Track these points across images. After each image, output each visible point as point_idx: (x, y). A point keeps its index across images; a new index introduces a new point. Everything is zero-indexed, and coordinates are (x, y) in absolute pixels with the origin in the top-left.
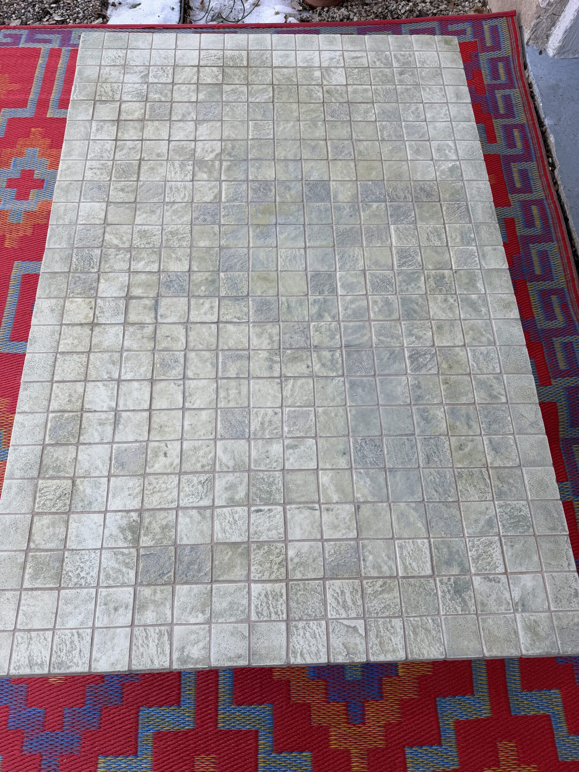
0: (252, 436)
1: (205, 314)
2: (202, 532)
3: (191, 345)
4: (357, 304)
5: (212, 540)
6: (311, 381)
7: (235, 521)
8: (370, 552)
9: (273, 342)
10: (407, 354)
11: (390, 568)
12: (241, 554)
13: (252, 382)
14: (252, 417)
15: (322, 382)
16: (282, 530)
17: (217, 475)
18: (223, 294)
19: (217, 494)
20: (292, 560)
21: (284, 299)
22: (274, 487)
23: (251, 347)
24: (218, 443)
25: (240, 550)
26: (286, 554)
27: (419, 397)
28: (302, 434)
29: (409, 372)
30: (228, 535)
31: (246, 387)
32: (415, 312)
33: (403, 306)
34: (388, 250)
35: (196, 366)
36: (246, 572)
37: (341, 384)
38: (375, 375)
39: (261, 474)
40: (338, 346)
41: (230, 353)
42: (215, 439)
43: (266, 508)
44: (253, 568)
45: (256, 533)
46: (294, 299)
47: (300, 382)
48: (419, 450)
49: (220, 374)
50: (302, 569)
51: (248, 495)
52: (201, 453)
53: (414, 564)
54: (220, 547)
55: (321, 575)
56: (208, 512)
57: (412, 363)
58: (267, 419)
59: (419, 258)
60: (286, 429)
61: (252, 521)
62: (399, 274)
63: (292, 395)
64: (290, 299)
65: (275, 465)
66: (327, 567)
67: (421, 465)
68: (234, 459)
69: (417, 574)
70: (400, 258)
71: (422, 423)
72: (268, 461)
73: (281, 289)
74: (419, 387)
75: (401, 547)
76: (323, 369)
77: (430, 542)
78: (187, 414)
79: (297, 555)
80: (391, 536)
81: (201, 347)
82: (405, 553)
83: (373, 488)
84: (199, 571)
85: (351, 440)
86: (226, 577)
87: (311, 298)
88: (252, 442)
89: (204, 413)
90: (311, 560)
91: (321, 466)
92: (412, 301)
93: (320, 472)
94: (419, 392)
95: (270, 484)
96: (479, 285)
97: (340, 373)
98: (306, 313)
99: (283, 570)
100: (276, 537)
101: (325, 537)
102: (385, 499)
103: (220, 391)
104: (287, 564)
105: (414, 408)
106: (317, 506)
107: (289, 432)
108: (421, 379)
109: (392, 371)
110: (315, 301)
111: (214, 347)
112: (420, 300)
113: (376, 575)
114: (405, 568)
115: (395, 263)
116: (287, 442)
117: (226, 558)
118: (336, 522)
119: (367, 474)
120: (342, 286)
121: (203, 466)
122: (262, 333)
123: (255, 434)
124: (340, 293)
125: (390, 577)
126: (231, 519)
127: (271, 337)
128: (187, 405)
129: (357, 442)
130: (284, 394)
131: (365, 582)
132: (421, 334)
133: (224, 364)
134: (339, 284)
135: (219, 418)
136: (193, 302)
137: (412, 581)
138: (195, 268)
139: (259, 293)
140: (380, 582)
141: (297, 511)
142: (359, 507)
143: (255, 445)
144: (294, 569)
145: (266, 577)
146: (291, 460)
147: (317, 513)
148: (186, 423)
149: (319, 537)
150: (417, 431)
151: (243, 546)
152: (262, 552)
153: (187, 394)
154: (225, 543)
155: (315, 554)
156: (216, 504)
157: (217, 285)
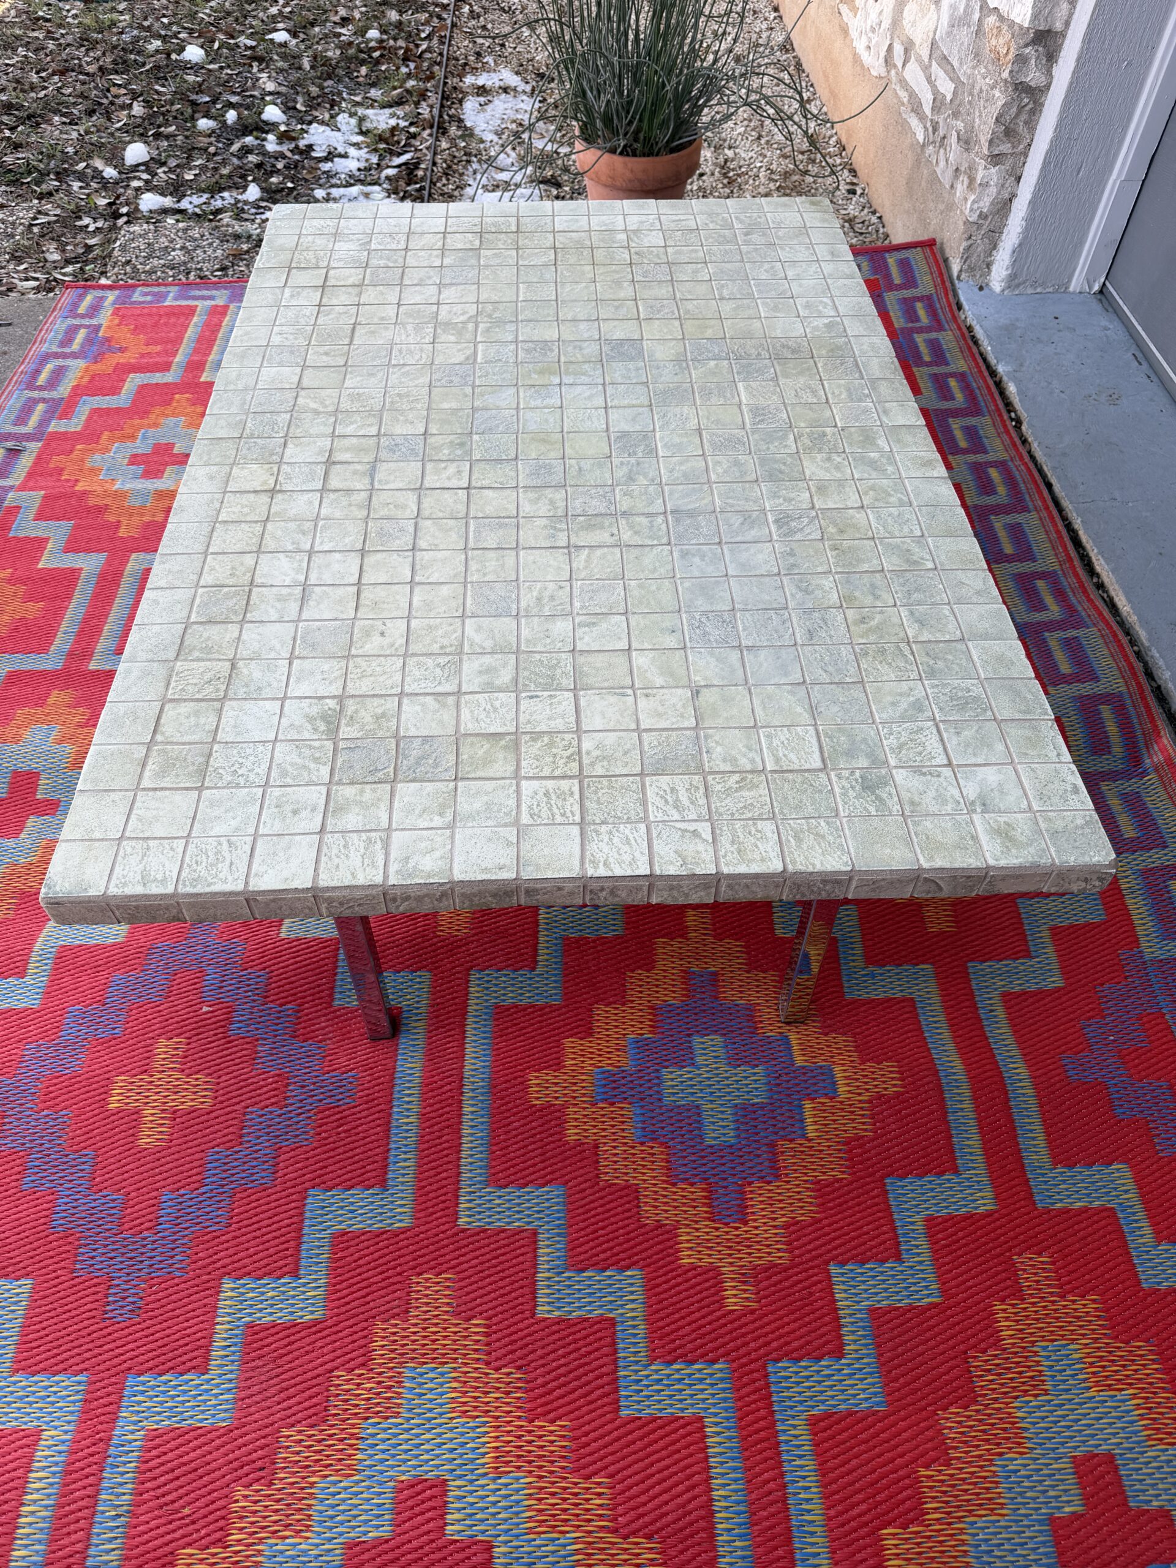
0: (522, 613)
1: (449, 478)
2: (441, 722)
3: (426, 513)
4: (689, 465)
5: (457, 730)
6: (617, 551)
7: (495, 710)
8: (717, 743)
9: (556, 508)
10: (770, 518)
11: (753, 761)
12: (506, 748)
13: (522, 553)
14: (522, 592)
15: (635, 552)
16: (573, 719)
17: (465, 657)
18: (476, 456)
19: (464, 678)
20: (588, 753)
21: (573, 462)
22: (559, 671)
23: (521, 514)
24: (467, 621)
25: (503, 743)
26: (579, 747)
27: (793, 565)
28: (603, 610)
29: (775, 538)
30: (483, 725)
31: (514, 559)
32: (781, 472)
33: (762, 465)
34: (736, 408)
35: (433, 536)
36: (514, 768)
37: (665, 553)
38: (720, 543)
39: (538, 656)
40: (662, 510)
41: (487, 521)
42: (463, 616)
43: (546, 694)
44: (523, 763)
45: (529, 722)
46: (590, 462)
47: (599, 552)
48: (795, 625)
49: (471, 544)
50: (605, 763)
51: (516, 680)
52: (440, 632)
53: (792, 756)
54: (470, 739)
55: (638, 770)
56: (451, 700)
57: (780, 528)
58: (547, 594)
59: (785, 416)
60: (577, 605)
61: (522, 708)
62: (753, 433)
63: (586, 568)
64: (582, 463)
65: (559, 645)
66: (646, 761)
67: (799, 642)
68: (493, 638)
69: (796, 767)
70: (755, 415)
71: (799, 595)
72: (548, 641)
73: (568, 451)
74: (792, 554)
75: (769, 736)
76: (636, 537)
77: (817, 731)
78: (417, 589)
79: (597, 747)
80: (752, 724)
81: (441, 515)
82: (775, 742)
83: (722, 669)
84: (436, 765)
85: (684, 616)
86: (479, 774)
87: (616, 461)
88: (523, 621)
89: (445, 588)
90: (619, 754)
91: (634, 645)
92: (776, 461)
93: (634, 653)
94: (792, 560)
95: (553, 668)
96: (879, 442)
97: (665, 540)
98: (608, 475)
99: (575, 765)
100: (562, 728)
101: (642, 727)
102: (741, 681)
103: (470, 563)
104: (580, 758)
105: (785, 580)
106: (630, 692)
107: (582, 608)
108: (794, 545)
109: (748, 538)
110: (622, 463)
111: (462, 514)
112: (789, 460)
113: (729, 768)
114: (777, 761)
115: (747, 421)
116: (578, 620)
117: (481, 752)
118: (660, 709)
119: (712, 654)
120: (665, 446)
121: (442, 647)
122: (539, 499)
123: (526, 610)
124: (661, 453)
125: (752, 772)
126: (489, 707)
127: (552, 502)
128: (417, 579)
129: (694, 618)
130: (574, 565)
131: (710, 778)
132: (792, 495)
133: (477, 532)
134: (659, 445)
135: (469, 593)
136: (429, 466)
137: (790, 776)
138: (433, 429)
139: (533, 456)
140: (736, 777)
141: (597, 698)
142: (698, 692)
143: (527, 624)
144: (592, 764)
145: (546, 772)
146: (587, 639)
147: (631, 699)
148: (415, 600)
149: (633, 726)
150: (791, 605)
151: (508, 738)
152: (539, 744)
153: (418, 567)
154: (478, 735)
155: (628, 746)
156: (464, 690)
157: (468, 447)
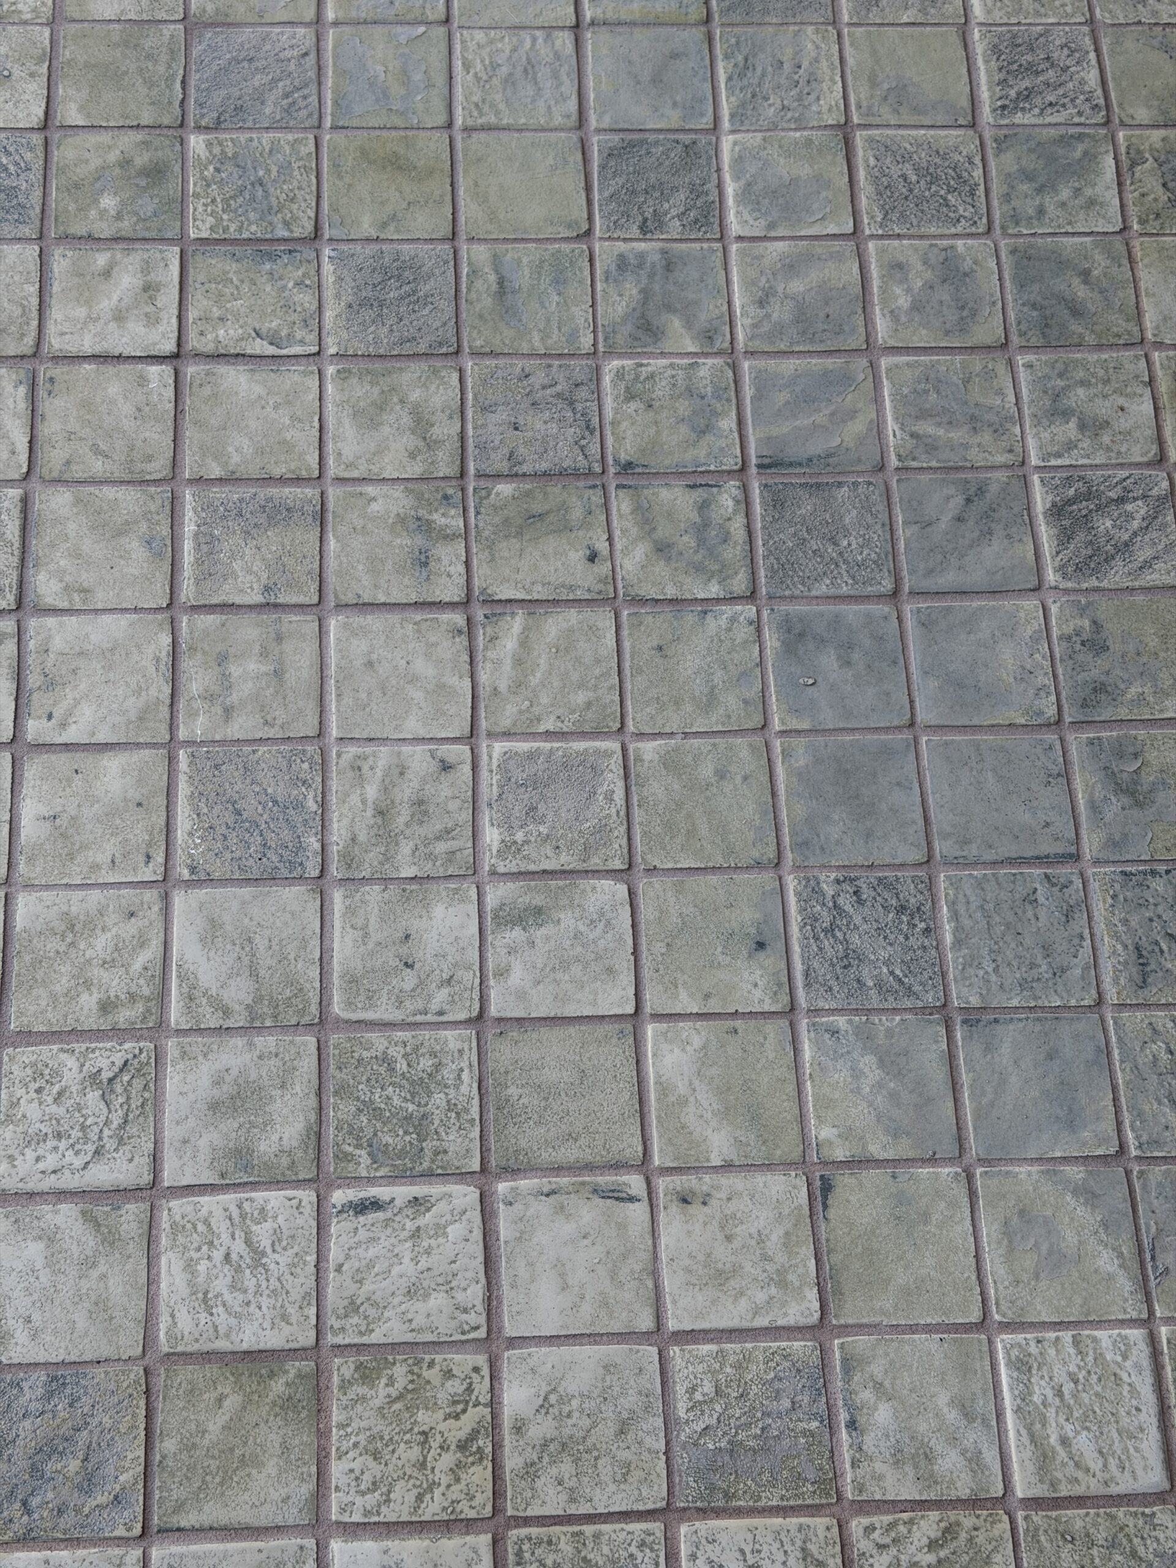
0: (335, 870)
1: (119, 317)
2: (101, 1306)
3: (53, 458)
4: (814, 276)
5: (148, 1340)
6: (604, 620)
7: (258, 1255)
8: (878, 1386)
9: (431, 445)
10: (1041, 500)
11: (975, 1461)
12: (287, 1405)
13: (333, 624)
14: (334, 785)
15: (657, 624)
16: (475, 1294)
17: (171, 1046)
18: (199, 227)
19: (170, 1133)
20: (518, 1429)
21: (481, 253)
22: (439, 1099)
23: (333, 469)
24: (180, 900)
25: (278, 1387)
26: (494, 1403)
27: (1100, 688)
28: (566, 860)
29: (1051, 577)
30: (222, 1319)
31: (310, 648)
32: (1076, 311)
33: (1021, 286)
34: (955, 39)
35: (76, 554)
36: (306, 1489)
37: (744, 632)
38: (895, 593)
39: (378, 1041)
40: (731, 463)
41: (235, 494)
42: (165, 883)
43: (402, 1192)
44: (337, 1470)
45: (353, 1307)
46: (529, 254)
47: (555, 625)
48: (1100, 927)
49: (187, 591)
50: (566, 1468)
51: (316, 1135)
52: (101, 944)
53: (1084, 1443)
54: (186, 1373)
55: (654, 1495)
56: (131, 1214)
57: (1065, 537)
58: (406, 792)
59: (1092, 77)
60: (492, 836)
61: (334, 1253)
62: (1001, 144)
63: (518, 685)
64: (511, 253)
65: (441, 996)
66: (682, 1459)
67: (1111, 995)
68: (254, 974)
69: (1094, 1487)
70: (1008, 72)
71: (1114, 807)
72: (409, 979)
73: (468, 209)
74: (1096, 644)
75: (1022, 1365)
76: (660, 569)
77: (1153, 1340)
78: (32, 771)
79: (544, 1407)
80: (975, 1316)
81: (98, 467)
82: (1041, 1389)
83: (893, 1096)
84: (88, 1482)
85: (791, 883)
86: (212, 1513)
87: (606, 251)
88: (338, 898)
89: (113, 765)
90: (607, 1430)
91: (653, 1000)
92: (1062, 264)
93: (650, 1030)
94: (1096, 668)
95: (419, 1087)
97: (739, 583)
98: (580, 314)
99: (480, 1475)
100: (446, 1328)
101: (672, 1325)
102: (948, 1148)
103: (187, 664)
104: (497, 1446)
105: (1076, 741)
106: (635, 1183)
107: (508, 848)
108: (1105, 608)
109: (976, 577)
110: (622, 263)
111: (159, 467)
112: (1100, 263)
113: (909, 1492)
114: (1044, 1460)
115: (984, 94)
116: (493, 896)
117: (215, 1426)
118: (723, 1254)
119: (865, 1036)
120: (746, 196)
121: (106, 1007)
122: (381, 407)
123: (348, 859)
124: (735, 227)
125: (973, 1503)
126: (239, 1247)
127: (421, 424)
128: (33, 728)
129: (817, 891)
130: (483, 677)
131: (856, 1525)
132: (1103, 408)
133: (207, 542)
134: (731, 189)
135: (183, 789)
136: (61, 262)
137: (1076, 1518)
138: (71, 113)
139: (367, 227)
140: (929, 1525)
141: (542, 1207)
142: (827, 1187)
143: (350, 911)
144: (530, 1471)
145: (399, 1509)
146: (518, 976)
147: (638, 1212)
148: (30, 810)
149: (646, 1323)
150: (1091, 843)
151: (293, 1368)
152: (381, 1392)
153: (33, 680)
154: (207, 1357)
155: (630, 1401)
156: (168, 1178)
157: (172, 187)
